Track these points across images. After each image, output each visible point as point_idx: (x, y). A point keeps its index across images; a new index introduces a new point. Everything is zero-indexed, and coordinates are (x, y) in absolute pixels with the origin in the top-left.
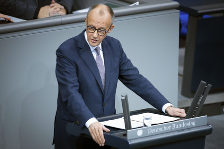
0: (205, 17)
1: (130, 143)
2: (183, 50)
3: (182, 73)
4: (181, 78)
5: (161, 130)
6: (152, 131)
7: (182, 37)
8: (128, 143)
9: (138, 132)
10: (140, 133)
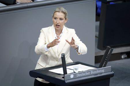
0: (111, 3)
1: (66, 82)
2: (98, 23)
3: (98, 36)
4: (97, 39)
5: (84, 74)
6: (79, 75)
7: (98, 15)
8: (65, 82)
10: (72, 76)
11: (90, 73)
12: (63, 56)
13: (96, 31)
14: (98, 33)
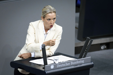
2: (78, 14)
3: (78, 27)
4: (77, 30)
5: (64, 65)
6: (59, 66)
7: (78, 6)
8: (46, 73)
9: (51, 67)
10: (52, 67)
11: (70, 64)
12: (43, 47)
13: (76, 22)
14: (78, 24)
